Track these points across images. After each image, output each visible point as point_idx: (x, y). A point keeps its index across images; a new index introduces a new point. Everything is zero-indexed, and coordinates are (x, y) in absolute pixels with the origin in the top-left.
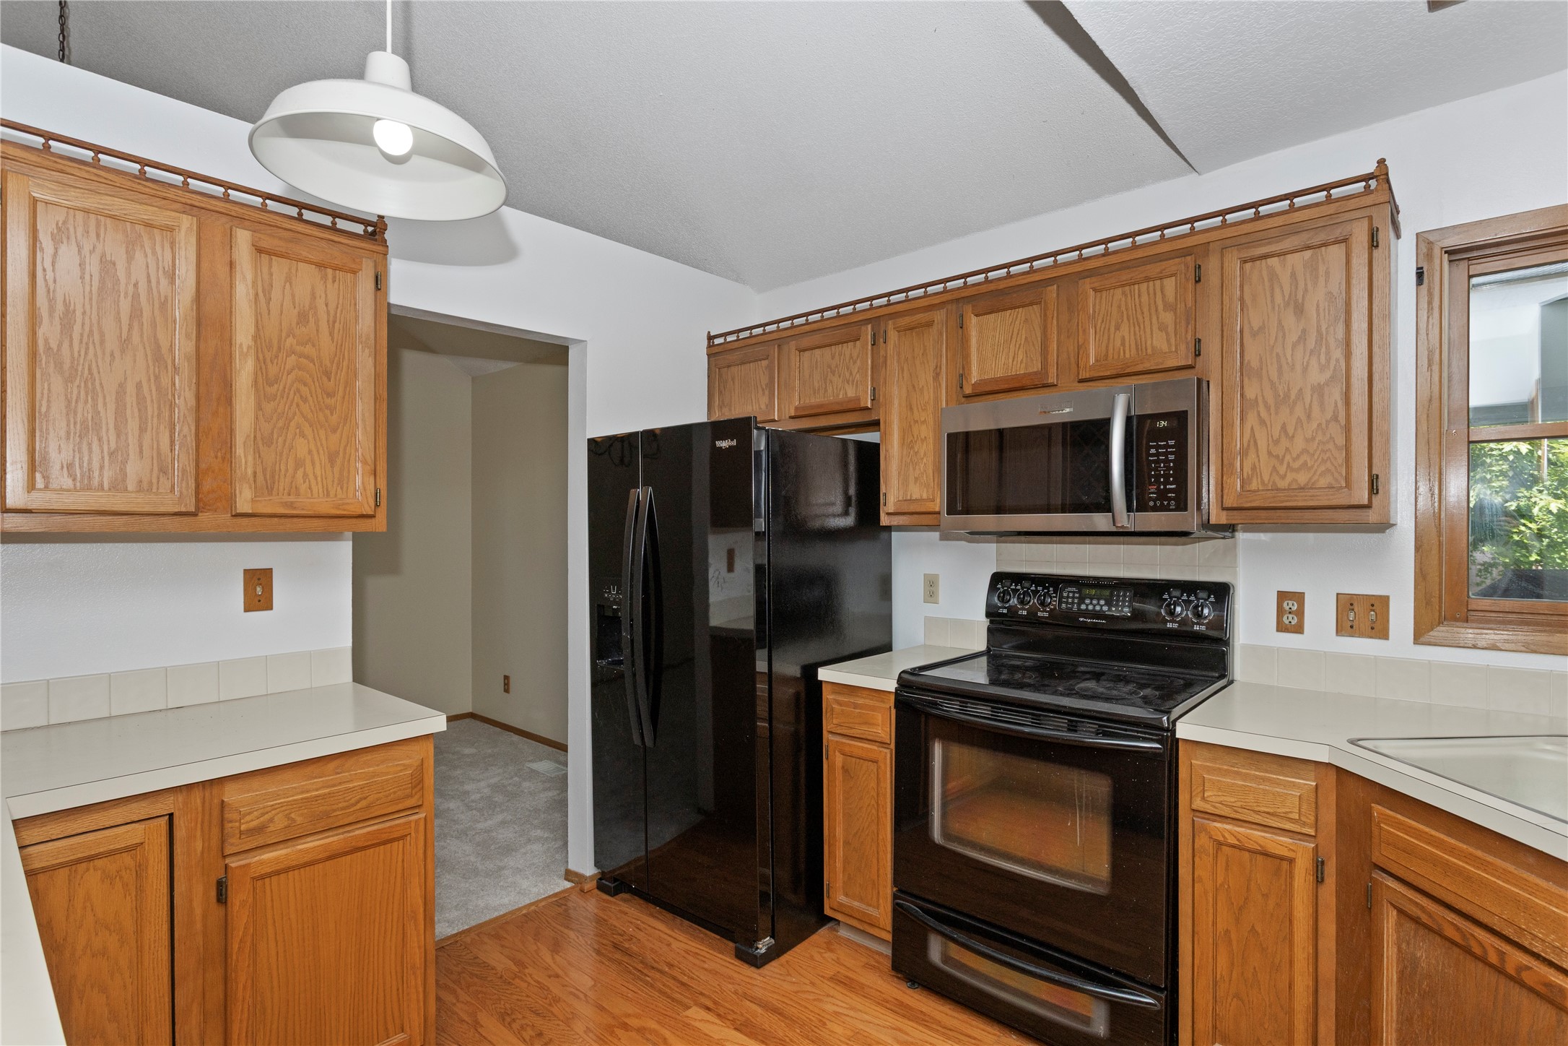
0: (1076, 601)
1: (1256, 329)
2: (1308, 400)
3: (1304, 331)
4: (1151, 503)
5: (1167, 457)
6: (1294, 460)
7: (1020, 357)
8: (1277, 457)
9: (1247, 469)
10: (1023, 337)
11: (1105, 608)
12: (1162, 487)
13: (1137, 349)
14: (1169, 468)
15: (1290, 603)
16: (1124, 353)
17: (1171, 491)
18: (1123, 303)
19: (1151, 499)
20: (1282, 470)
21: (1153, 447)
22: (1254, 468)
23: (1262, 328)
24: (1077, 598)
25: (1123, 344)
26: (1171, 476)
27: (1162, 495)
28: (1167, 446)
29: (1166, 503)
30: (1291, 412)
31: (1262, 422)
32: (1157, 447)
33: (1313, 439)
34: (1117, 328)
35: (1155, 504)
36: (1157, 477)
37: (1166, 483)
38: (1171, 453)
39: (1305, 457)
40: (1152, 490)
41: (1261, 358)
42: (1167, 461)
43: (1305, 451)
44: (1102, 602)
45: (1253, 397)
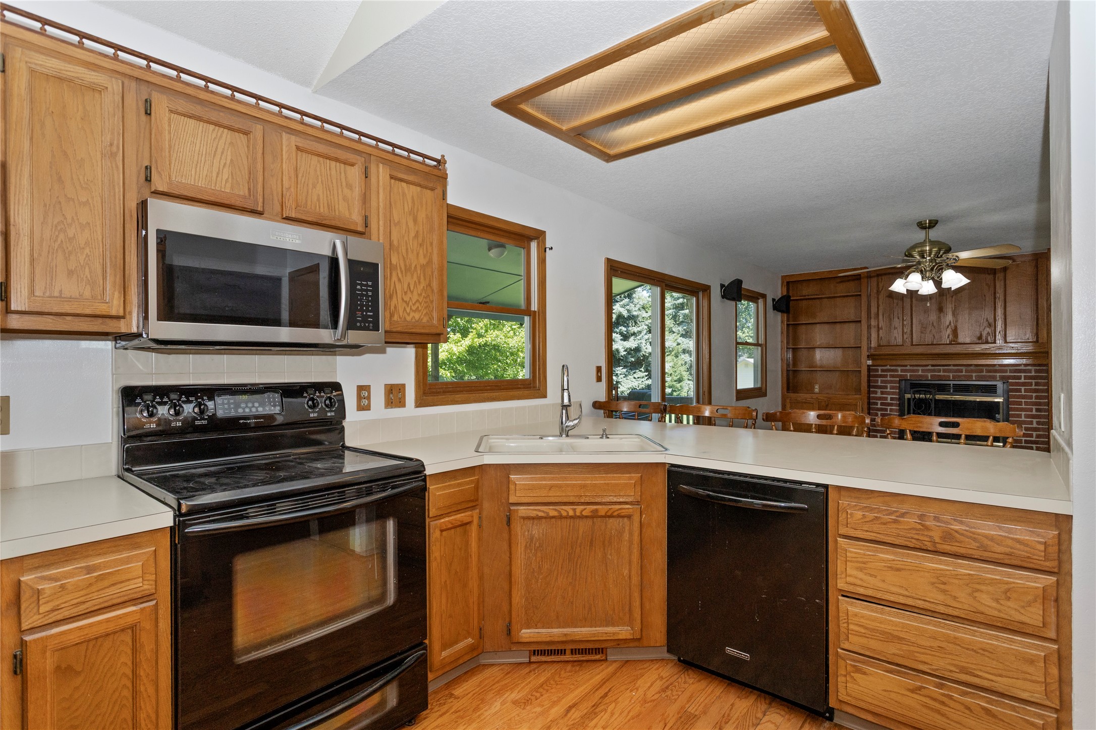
0: (232, 406)
1: (396, 222)
2: (419, 272)
3: (417, 232)
4: (358, 324)
5: (367, 293)
6: (414, 305)
7: (225, 176)
8: (406, 302)
9: (392, 308)
10: (229, 158)
11: (260, 409)
12: (365, 313)
13: (329, 208)
14: (369, 301)
15: (364, 392)
16: (319, 208)
17: (370, 316)
18: (318, 169)
19: (359, 321)
20: (408, 310)
21: (359, 284)
22: (395, 307)
23: (399, 222)
24: (232, 403)
25: (318, 200)
26: (370, 306)
27: (365, 319)
28: (367, 285)
29: (367, 325)
30: (412, 277)
31: (399, 280)
32: (362, 285)
33: (421, 294)
34: (314, 186)
35: (361, 325)
36: (362, 306)
37: (368, 311)
38: (370, 291)
39: (418, 304)
40: (358, 315)
41: (398, 241)
42: (367, 296)
43: (418, 301)
44: (256, 405)
45: (395, 264)
